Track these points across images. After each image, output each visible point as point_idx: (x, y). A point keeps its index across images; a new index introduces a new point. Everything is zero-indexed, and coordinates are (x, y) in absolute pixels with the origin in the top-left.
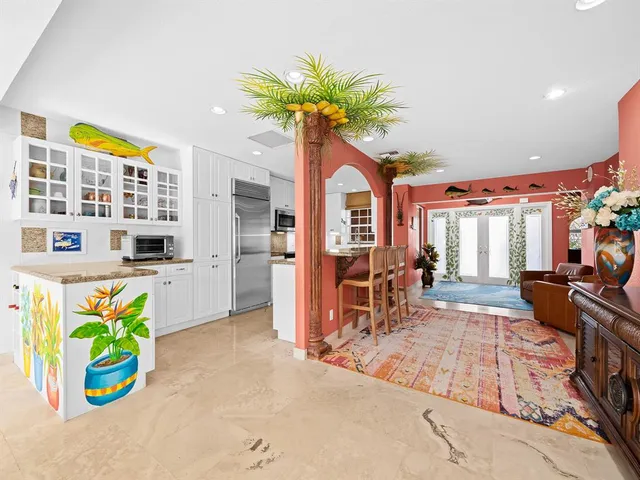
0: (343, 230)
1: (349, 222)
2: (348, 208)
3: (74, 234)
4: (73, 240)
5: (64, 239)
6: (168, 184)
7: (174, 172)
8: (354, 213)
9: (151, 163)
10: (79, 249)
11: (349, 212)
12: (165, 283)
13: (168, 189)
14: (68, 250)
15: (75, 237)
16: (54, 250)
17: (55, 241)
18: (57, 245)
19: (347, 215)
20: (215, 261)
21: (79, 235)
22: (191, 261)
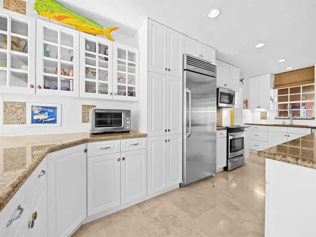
0: (271, 107)
1: (276, 99)
2: (276, 87)
3: (51, 108)
4: (49, 114)
5: (42, 112)
6: (127, 61)
7: (132, 50)
8: (280, 92)
9: (112, 40)
10: (54, 122)
11: (276, 91)
12: (119, 160)
13: (127, 66)
14: (45, 122)
15: (52, 111)
16: (32, 122)
17: (33, 114)
18: (35, 117)
19: (274, 93)
20: (168, 136)
21: (54, 109)
22: (145, 136)
